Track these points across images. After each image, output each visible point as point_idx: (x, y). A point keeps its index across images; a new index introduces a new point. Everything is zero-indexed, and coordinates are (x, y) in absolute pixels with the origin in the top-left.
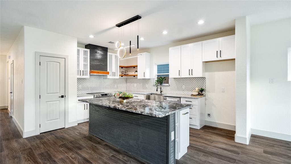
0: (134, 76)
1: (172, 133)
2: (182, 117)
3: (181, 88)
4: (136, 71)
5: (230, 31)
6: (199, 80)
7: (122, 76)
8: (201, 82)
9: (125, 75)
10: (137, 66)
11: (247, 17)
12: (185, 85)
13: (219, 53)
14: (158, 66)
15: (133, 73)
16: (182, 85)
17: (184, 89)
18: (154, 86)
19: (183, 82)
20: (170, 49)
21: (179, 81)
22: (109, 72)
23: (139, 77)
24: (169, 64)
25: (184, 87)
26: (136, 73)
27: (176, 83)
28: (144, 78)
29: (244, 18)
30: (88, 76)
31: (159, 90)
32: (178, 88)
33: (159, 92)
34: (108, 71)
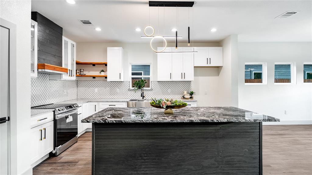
0: (94, 78)
3: (167, 92)
4: (104, 71)
6: (185, 83)
8: (187, 85)
10: (106, 64)
11: (238, 35)
12: (171, 89)
13: (209, 60)
14: (132, 66)
16: (168, 89)
17: (169, 93)
18: (129, 90)
19: (168, 85)
21: (164, 84)
25: (169, 91)
26: (102, 73)
27: (160, 86)
32: (163, 92)
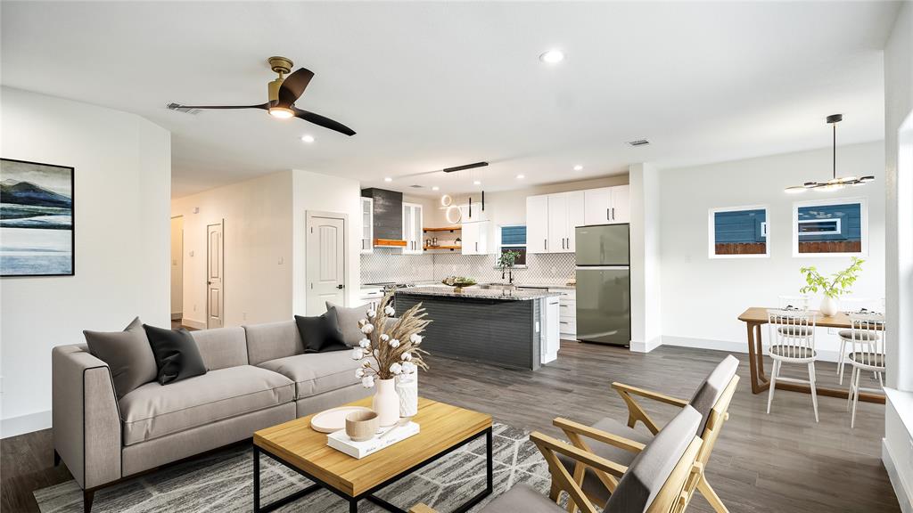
0: (452, 249)
1: (537, 324)
2: (549, 308)
3: (549, 272)
4: (458, 240)
5: (622, 178)
7: (425, 250)
9: (434, 247)
10: (460, 229)
11: (645, 164)
13: (611, 213)
14: (503, 229)
15: (451, 243)
16: (551, 266)
17: (554, 274)
18: (495, 268)
20: (529, 199)
21: (545, 259)
22: (406, 242)
23: (464, 252)
24: (525, 228)
26: (458, 242)
27: (539, 262)
28: (475, 253)
29: (640, 166)
30: (371, 251)
31: (507, 276)
33: (506, 281)
34: (404, 239)
